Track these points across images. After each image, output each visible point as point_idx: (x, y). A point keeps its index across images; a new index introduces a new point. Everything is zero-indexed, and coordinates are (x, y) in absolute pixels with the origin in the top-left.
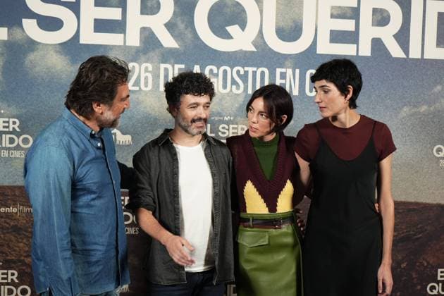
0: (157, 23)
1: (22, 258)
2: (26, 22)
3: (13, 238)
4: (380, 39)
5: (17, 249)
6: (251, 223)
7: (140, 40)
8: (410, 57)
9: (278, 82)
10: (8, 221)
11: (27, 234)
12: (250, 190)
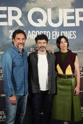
4: (82, 21)
9: (53, 35)
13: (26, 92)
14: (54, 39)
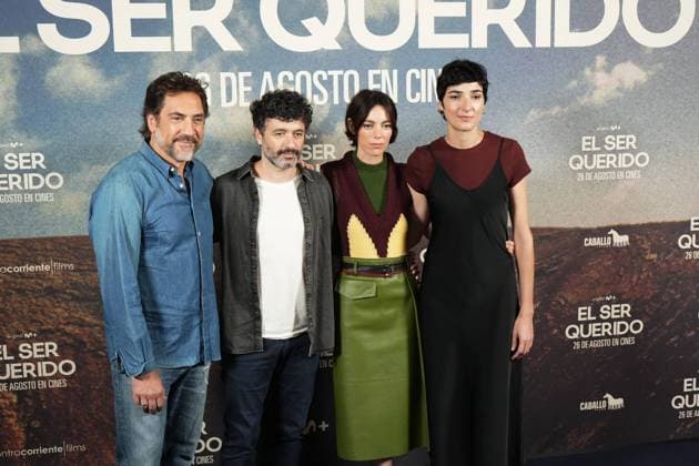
0: (212, 21)
1: (62, 326)
2: (41, 27)
3: (48, 302)
4: (498, 25)
5: (53, 315)
6: (355, 270)
7: (193, 45)
8: (537, 45)
9: (372, 87)
10: (40, 281)
11: (66, 296)
13: (210, 349)
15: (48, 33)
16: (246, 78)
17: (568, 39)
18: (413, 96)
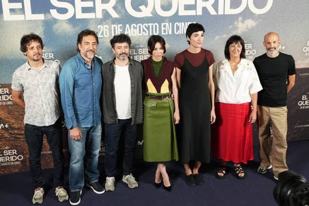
0: (109, 7)
2: (51, 11)
4: (206, 7)
8: (219, 14)
9: (163, 29)
12: (149, 83)
14: (165, 34)
15: (54, 12)
16: (120, 27)
17: (229, 11)
18: (177, 32)
